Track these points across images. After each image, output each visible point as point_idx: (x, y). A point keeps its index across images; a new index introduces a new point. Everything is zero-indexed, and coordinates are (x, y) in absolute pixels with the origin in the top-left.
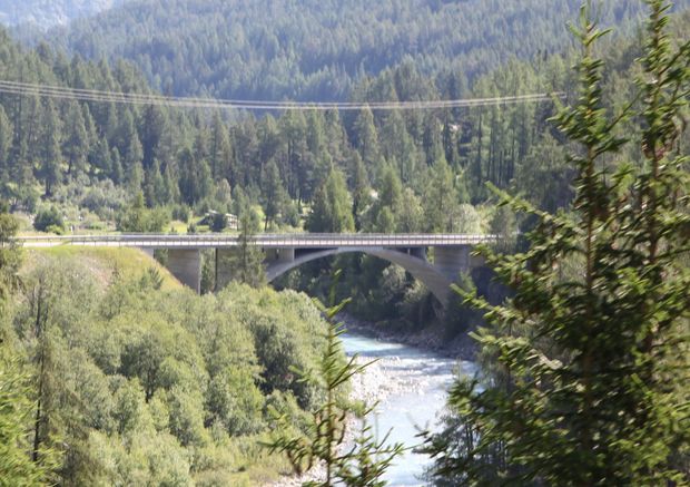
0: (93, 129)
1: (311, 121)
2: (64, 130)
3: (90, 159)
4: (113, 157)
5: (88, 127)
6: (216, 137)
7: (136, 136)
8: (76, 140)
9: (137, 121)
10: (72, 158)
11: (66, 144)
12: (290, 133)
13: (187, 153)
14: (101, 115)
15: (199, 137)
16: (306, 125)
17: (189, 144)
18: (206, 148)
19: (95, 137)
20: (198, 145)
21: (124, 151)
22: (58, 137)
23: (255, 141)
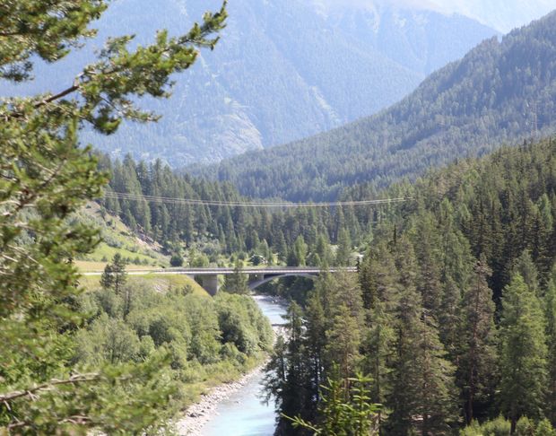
0: (210, 215)
1: (310, 210)
2: (195, 216)
3: (208, 230)
4: (219, 229)
5: (207, 214)
6: (264, 219)
7: (230, 218)
8: (201, 221)
9: (231, 211)
10: (199, 229)
11: (197, 222)
12: (300, 216)
13: (250, 226)
14: (214, 209)
15: (255, 219)
16: (307, 212)
17: (251, 222)
18: (259, 223)
19: (211, 219)
20: (255, 223)
21: (225, 225)
22: (192, 219)
23: (283, 221)
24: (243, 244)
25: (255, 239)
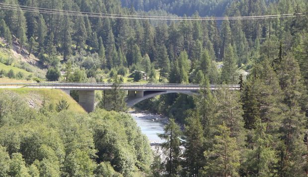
0: (90, 27)
1: (195, 25)
2: (74, 28)
3: (87, 43)
4: (99, 41)
5: (87, 26)
6: (147, 33)
7: (111, 31)
8: (80, 33)
9: (112, 23)
10: (78, 42)
11: (75, 35)
12: (185, 31)
13: (131, 39)
14: (95, 21)
15: (137, 32)
16: (192, 26)
18: (141, 37)
19: (91, 31)
20: (137, 36)
21: (105, 38)
22: (71, 31)
23: (167, 35)
24: (123, 58)
25: (136, 53)
